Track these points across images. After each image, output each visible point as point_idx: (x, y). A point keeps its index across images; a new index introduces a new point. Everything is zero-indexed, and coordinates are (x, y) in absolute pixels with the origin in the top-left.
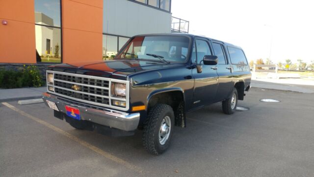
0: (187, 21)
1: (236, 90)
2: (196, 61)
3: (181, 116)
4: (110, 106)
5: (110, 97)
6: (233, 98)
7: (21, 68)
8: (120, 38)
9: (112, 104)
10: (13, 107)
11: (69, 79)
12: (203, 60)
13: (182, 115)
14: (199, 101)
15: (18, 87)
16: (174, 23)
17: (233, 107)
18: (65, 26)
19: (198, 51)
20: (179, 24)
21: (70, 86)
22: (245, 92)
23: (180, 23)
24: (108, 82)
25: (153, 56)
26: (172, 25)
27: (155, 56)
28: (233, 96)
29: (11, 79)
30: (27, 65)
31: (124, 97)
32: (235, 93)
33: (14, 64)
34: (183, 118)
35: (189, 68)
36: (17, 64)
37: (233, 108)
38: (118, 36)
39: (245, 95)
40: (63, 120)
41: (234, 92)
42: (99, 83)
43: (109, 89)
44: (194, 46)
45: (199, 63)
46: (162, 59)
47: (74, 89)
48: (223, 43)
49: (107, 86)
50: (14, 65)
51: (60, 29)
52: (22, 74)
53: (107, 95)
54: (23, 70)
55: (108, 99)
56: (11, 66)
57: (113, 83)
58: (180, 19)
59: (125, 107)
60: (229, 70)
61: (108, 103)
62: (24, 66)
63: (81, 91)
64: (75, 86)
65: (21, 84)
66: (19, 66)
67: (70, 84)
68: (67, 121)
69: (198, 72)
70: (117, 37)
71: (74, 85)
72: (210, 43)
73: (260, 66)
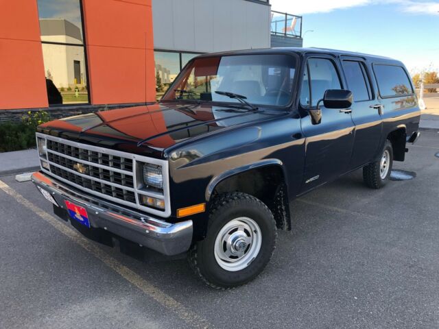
0: (299, 17)
1: (389, 144)
2: (310, 102)
3: (281, 209)
4: (138, 205)
5: (136, 190)
6: (383, 160)
7: (24, 117)
8: (182, 54)
9: (142, 204)
10: (6, 186)
11: (69, 150)
12: (323, 100)
13: (283, 208)
14: (317, 177)
15: (21, 148)
16: (276, 22)
17: (383, 176)
18: (90, 41)
19: (312, 78)
20: (284, 22)
21: (71, 164)
22: (408, 145)
23: (286, 20)
24: (131, 161)
25: (227, 94)
26: (273, 25)
27: (231, 96)
28: (384, 155)
29: (9, 136)
30: (33, 112)
31: (161, 191)
32: (388, 149)
33: (14, 111)
34: (284, 213)
35: (297, 117)
36: (19, 111)
37: (383, 178)
38: (181, 52)
39: (407, 150)
40: (67, 221)
41: (385, 147)
42: (117, 162)
43: (134, 174)
44: (306, 72)
45: (314, 104)
46: (243, 101)
47: (76, 170)
48: (365, 59)
49: (130, 169)
50: (13, 113)
51: (83, 48)
52: (27, 126)
53: (131, 185)
54: (27, 121)
55: (133, 193)
56: (10, 115)
57: (140, 164)
58: (286, 14)
59: (163, 210)
60: (377, 110)
61: (134, 201)
62: (29, 113)
63: (89, 174)
64: (78, 164)
65: (25, 143)
66: (22, 113)
67: (71, 161)
68: (72, 224)
69: (314, 122)
70: (178, 54)
71: (76, 163)
72: (338, 64)
73: (432, 86)
